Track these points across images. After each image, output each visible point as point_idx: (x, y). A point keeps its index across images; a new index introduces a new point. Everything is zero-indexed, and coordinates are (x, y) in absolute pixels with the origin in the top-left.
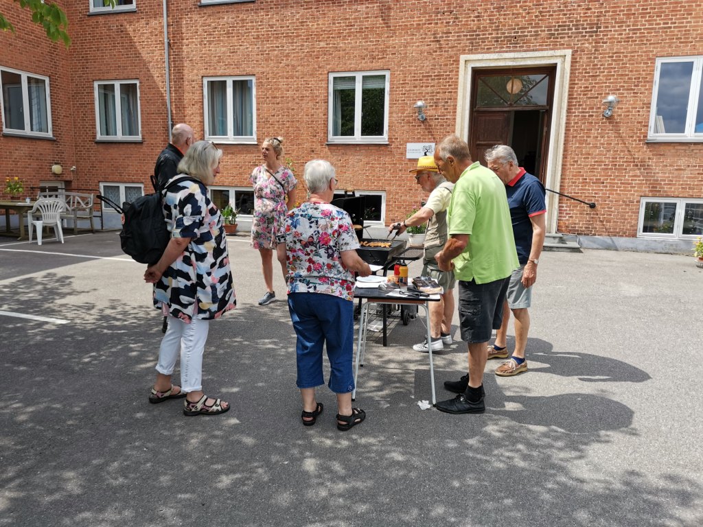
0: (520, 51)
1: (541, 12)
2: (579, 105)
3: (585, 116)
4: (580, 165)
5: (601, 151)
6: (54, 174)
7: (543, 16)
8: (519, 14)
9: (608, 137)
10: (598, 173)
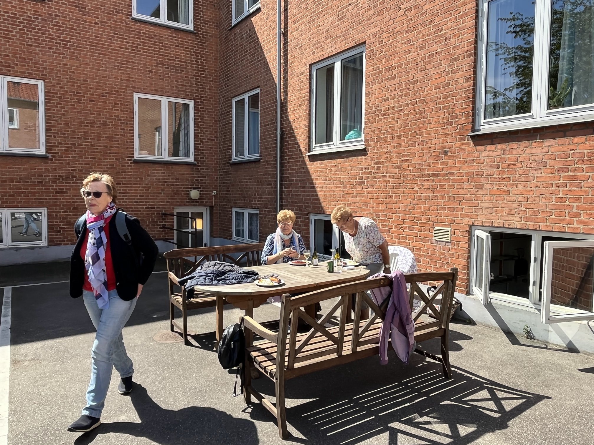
6: (191, 199)
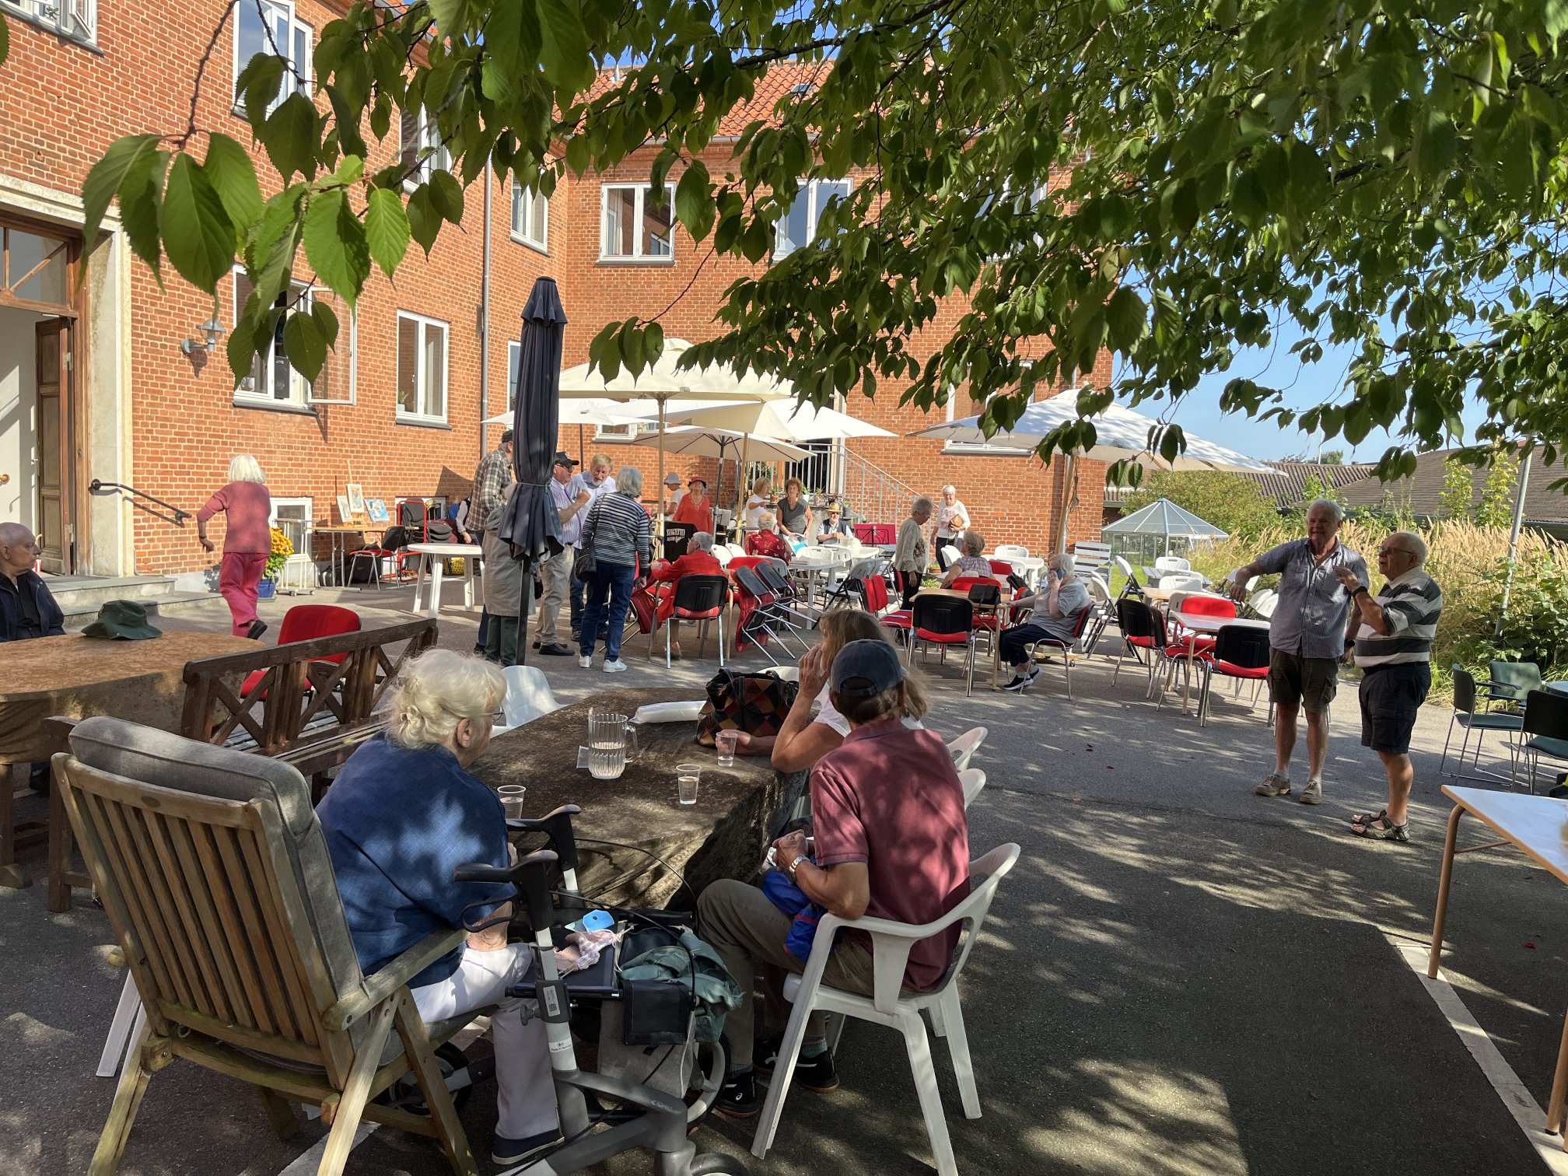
0: (48, 185)
1: (77, 115)
2: (148, 323)
3: (155, 345)
4: (156, 439)
5: (181, 414)
7: (81, 126)
8: (45, 104)
9: (189, 389)
10: (182, 454)
